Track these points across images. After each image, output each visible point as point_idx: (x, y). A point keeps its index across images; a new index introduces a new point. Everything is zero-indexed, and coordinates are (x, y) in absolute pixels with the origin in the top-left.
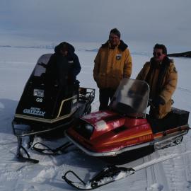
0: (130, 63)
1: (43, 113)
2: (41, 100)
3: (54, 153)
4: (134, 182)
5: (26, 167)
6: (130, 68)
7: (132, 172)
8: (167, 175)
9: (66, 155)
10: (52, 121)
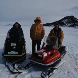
0: (44, 30)
1: (17, 53)
2: (15, 48)
3: (25, 68)
4: (59, 72)
5: (18, 76)
6: (44, 32)
7: (56, 69)
8: (68, 68)
9: (29, 68)
10: (21, 56)
